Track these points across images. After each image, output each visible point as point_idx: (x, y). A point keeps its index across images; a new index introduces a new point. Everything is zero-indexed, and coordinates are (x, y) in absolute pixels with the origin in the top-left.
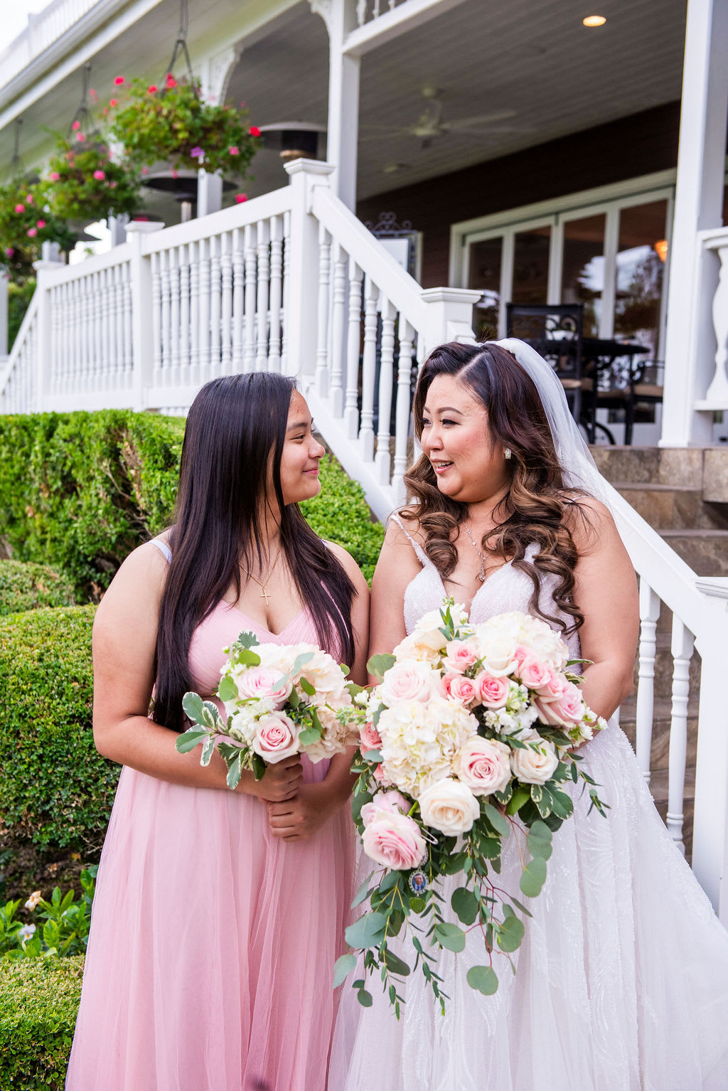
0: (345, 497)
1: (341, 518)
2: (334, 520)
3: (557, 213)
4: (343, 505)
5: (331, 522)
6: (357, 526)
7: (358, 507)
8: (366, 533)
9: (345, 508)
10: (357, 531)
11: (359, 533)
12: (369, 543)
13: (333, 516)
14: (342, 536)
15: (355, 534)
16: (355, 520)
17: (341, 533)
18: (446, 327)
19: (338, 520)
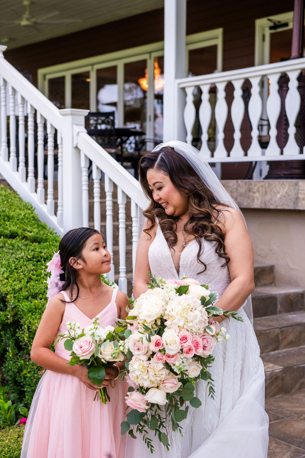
0: (26, 211)
1: (26, 221)
2: (23, 221)
3: (92, 65)
4: (25, 214)
5: (21, 223)
6: (34, 224)
7: (33, 215)
8: (39, 228)
9: (27, 215)
10: (35, 227)
11: (36, 227)
12: (42, 232)
13: (22, 220)
14: (28, 229)
15: (34, 228)
16: (33, 222)
17: (27, 228)
18: (73, 127)
19: (25, 222)
